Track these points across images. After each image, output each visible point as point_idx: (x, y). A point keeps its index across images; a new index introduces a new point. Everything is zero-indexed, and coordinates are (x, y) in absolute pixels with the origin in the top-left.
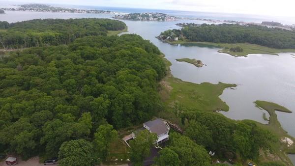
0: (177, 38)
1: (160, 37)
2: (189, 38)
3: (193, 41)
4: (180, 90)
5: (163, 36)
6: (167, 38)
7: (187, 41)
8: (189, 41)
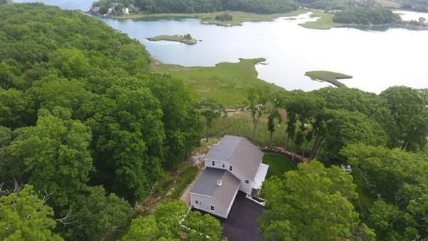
0: (127, 10)
1: (94, 10)
2: (146, 9)
3: (154, 13)
4: (195, 81)
5: (98, 9)
6: (107, 10)
7: (144, 13)
8: (149, 14)
